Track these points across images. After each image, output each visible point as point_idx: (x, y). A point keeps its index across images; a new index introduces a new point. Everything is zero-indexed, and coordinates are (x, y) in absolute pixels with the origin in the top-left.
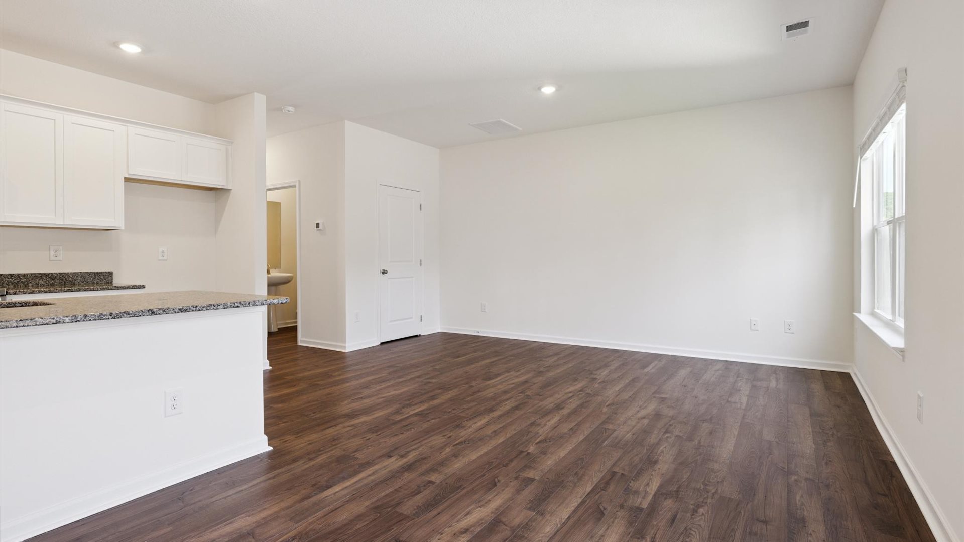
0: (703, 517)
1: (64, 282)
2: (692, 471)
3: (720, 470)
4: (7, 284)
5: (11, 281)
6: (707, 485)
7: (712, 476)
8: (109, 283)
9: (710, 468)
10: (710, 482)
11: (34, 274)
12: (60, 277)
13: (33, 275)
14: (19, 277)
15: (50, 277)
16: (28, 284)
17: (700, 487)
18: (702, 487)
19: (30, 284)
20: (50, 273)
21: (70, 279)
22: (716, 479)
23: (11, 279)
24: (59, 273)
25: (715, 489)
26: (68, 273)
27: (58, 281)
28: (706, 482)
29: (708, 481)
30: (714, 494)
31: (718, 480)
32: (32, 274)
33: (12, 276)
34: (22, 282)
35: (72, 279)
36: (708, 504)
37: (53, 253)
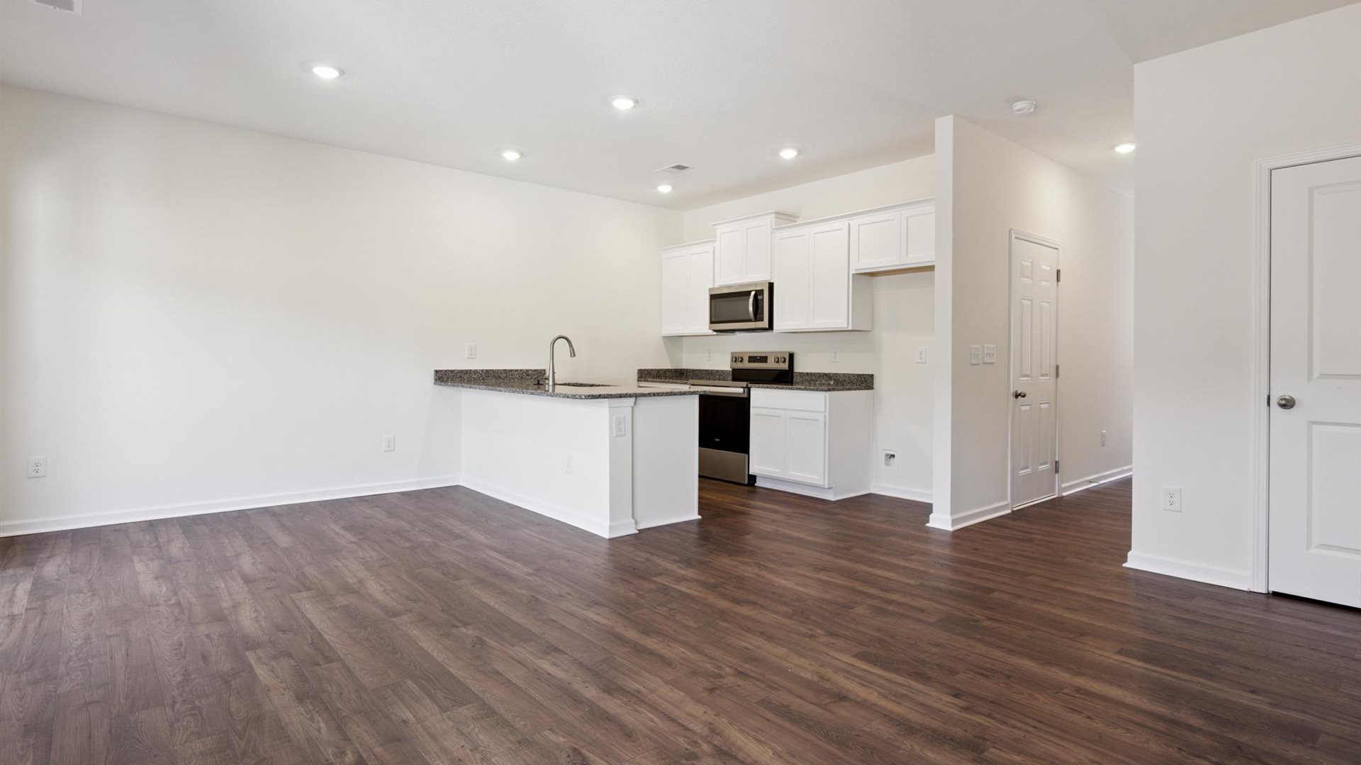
0: (171, 674)
2: (232, 716)
3: (185, 742)
4: (805, 382)
5: (807, 380)
6: (194, 708)
7: (193, 725)
8: (869, 386)
9: (208, 736)
10: (191, 715)
11: (819, 373)
13: (819, 375)
17: (200, 701)
18: (197, 703)
19: (817, 383)
22: (185, 723)
23: (807, 377)
25: (176, 710)
28: (197, 712)
29: (195, 714)
30: (174, 702)
31: (179, 724)
36: (175, 689)
37: (833, 354)
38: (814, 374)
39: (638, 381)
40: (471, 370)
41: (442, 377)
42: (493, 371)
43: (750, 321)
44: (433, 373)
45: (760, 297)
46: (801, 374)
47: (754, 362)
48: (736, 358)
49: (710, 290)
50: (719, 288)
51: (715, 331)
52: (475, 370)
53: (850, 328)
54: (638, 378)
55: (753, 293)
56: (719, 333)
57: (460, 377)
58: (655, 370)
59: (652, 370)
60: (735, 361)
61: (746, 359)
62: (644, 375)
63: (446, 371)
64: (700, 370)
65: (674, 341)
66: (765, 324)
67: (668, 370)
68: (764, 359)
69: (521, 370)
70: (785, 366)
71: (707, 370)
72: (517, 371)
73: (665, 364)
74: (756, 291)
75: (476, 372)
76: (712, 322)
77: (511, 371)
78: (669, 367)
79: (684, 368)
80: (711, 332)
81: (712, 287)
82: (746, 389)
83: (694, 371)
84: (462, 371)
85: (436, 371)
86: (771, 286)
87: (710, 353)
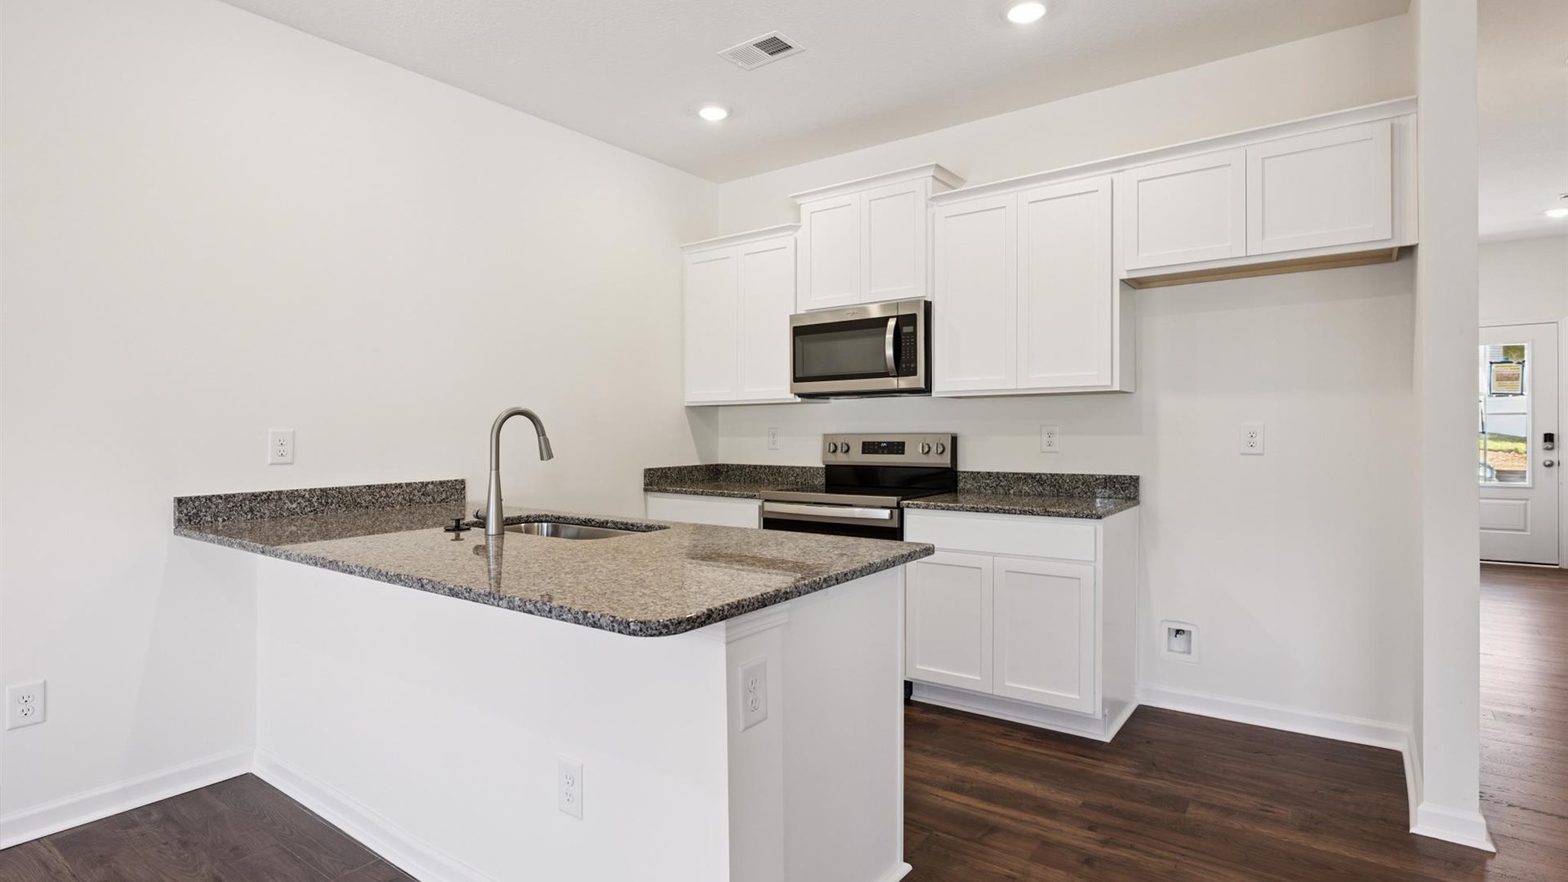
1: (1058, 490)
4: (985, 489)
5: (988, 485)
8: (1129, 498)
11: (1017, 474)
12: (1052, 483)
13: (1016, 476)
14: (998, 478)
15: (1038, 481)
16: (1009, 490)
19: (1012, 491)
20: (1037, 474)
21: (1066, 486)
23: (988, 481)
24: (1050, 474)
26: (1063, 475)
27: (1048, 488)
32: (1014, 474)
33: (990, 476)
34: (1001, 486)
35: (1069, 486)
37: (1045, 438)
38: (1005, 475)
39: (646, 490)
40: (280, 493)
41: (197, 515)
42: (339, 490)
43: (886, 375)
44: (170, 507)
45: (907, 329)
46: (975, 476)
47: (875, 452)
48: (833, 445)
49: (792, 318)
50: (811, 314)
51: (800, 395)
52: (292, 492)
53: (1116, 388)
54: (646, 484)
55: (892, 323)
56: (806, 400)
57: (251, 510)
58: (675, 468)
59: (669, 469)
60: (835, 451)
61: (857, 448)
62: (659, 480)
63: (209, 499)
64: (755, 467)
65: (703, 414)
66: (918, 381)
67: (696, 467)
68: (897, 448)
69: (408, 485)
70: (945, 461)
71: (770, 467)
72: (399, 486)
73: (690, 458)
74: (898, 317)
75: (293, 495)
76: (796, 379)
77: (384, 487)
78: (697, 463)
79: (720, 462)
80: (791, 397)
81: (793, 313)
82: (896, 512)
83: (742, 468)
84: (255, 496)
85: (180, 501)
86: (928, 306)
87: (774, 435)
